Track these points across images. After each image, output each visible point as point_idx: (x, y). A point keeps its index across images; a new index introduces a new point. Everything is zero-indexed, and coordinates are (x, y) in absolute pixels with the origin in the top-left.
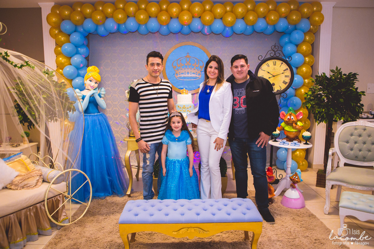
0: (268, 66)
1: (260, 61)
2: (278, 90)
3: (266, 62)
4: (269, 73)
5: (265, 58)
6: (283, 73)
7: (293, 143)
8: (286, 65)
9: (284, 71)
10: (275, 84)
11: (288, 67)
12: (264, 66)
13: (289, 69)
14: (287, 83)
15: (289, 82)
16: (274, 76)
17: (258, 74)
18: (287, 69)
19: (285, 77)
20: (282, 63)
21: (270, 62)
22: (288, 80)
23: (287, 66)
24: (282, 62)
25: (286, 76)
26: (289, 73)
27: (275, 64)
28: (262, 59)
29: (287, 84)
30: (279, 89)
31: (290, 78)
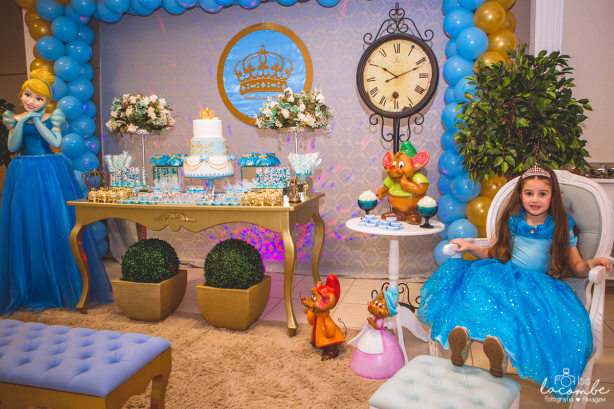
0: (385, 55)
1: (367, 46)
2: (405, 108)
3: (380, 47)
4: (385, 70)
5: (377, 39)
6: (415, 69)
7: (386, 222)
8: (421, 50)
9: (418, 63)
10: (399, 94)
11: (425, 56)
12: (376, 57)
13: (427, 58)
14: (424, 90)
15: (428, 89)
16: (396, 77)
17: (364, 74)
18: (424, 59)
19: (420, 77)
20: (413, 47)
21: (388, 47)
22: (425, 84)
23: (424, 52)
24: (413, 44)
25: (422, 76)
26: (428, 67)
27: (398, 51)
28: (371, 41)
29: (424, 93)
30: (408, 106)
31: (430, 80)
